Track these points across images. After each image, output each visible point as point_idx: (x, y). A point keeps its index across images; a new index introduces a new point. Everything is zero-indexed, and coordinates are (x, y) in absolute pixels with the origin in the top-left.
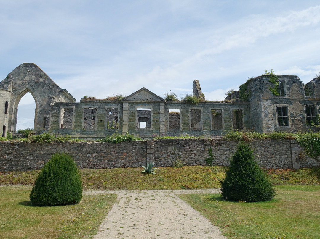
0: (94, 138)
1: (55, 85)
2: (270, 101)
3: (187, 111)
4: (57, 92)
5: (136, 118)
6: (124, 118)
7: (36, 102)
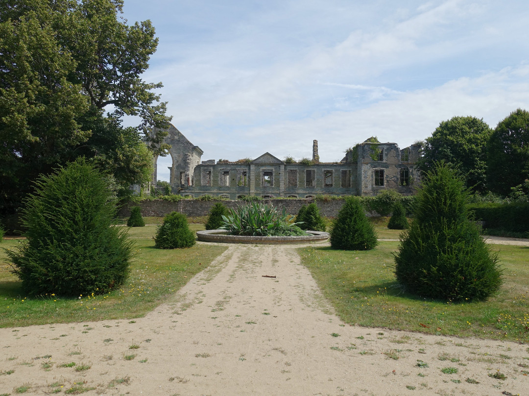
0: (228, 193)
1: (188, 143)
2: (369, 165)
3: (303, 171)
4: (191, 149)
5: (261, 174)
6: (251, 177)
7: (172, 158)
